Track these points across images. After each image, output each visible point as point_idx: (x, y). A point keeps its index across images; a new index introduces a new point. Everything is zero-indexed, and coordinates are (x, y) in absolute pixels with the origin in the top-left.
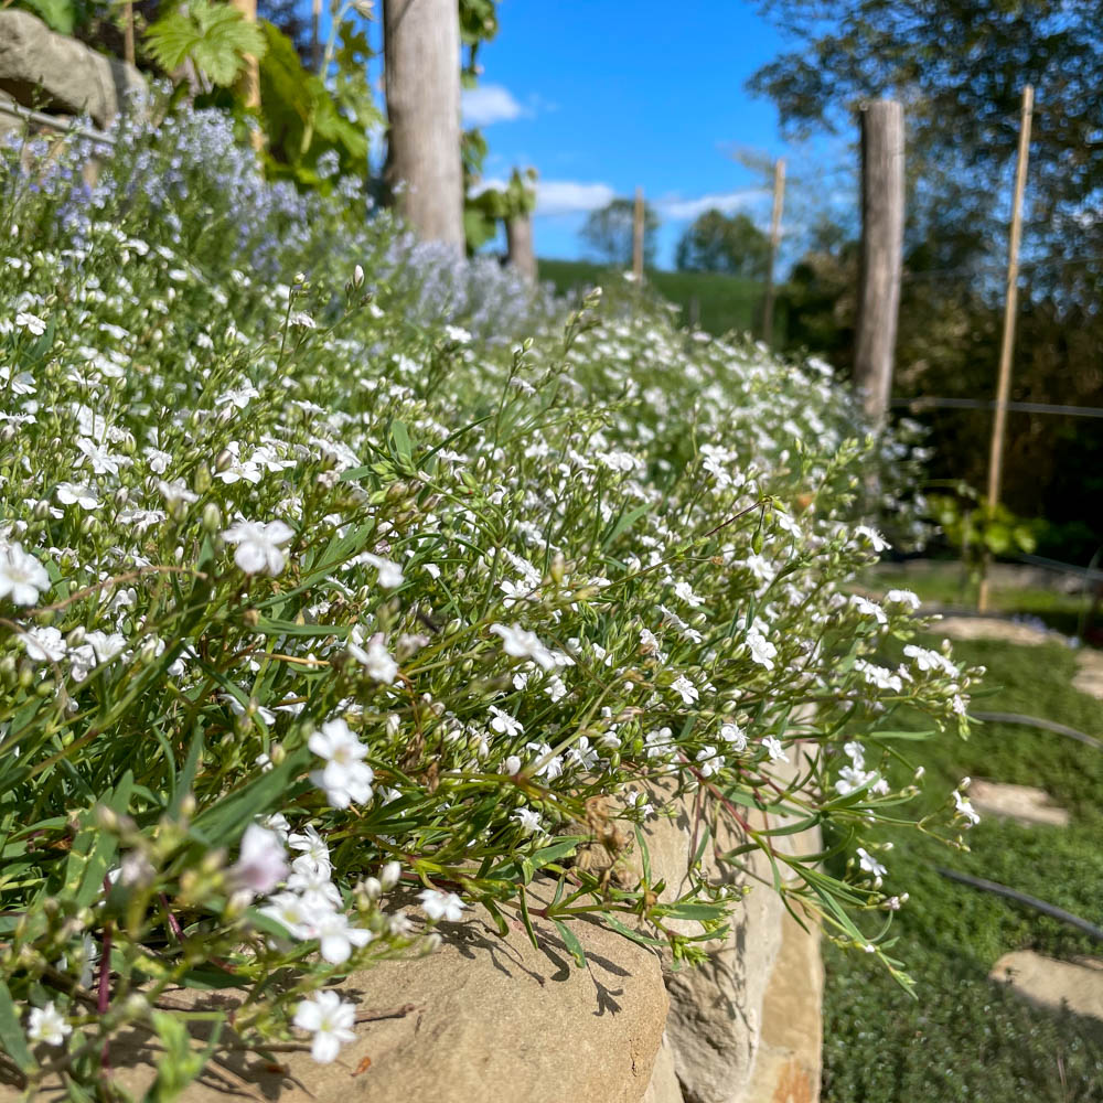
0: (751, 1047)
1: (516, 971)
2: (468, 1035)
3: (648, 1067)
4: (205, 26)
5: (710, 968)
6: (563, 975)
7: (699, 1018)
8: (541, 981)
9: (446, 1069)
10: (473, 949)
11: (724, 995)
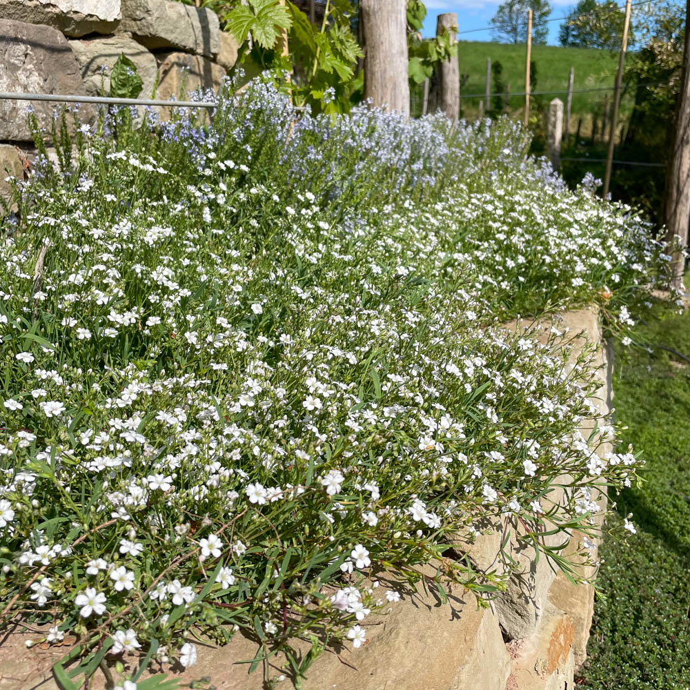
0: (537, 615)
1: (420, 605)
2: (402, 633)
3: (471, 639)
4: (256, 11)
5: (517, 581)
6: (438, 605)
7: (512, 601)
8: (430, 608)
9: (394, 646)
10: (404, 595)
11: (523, 593)
